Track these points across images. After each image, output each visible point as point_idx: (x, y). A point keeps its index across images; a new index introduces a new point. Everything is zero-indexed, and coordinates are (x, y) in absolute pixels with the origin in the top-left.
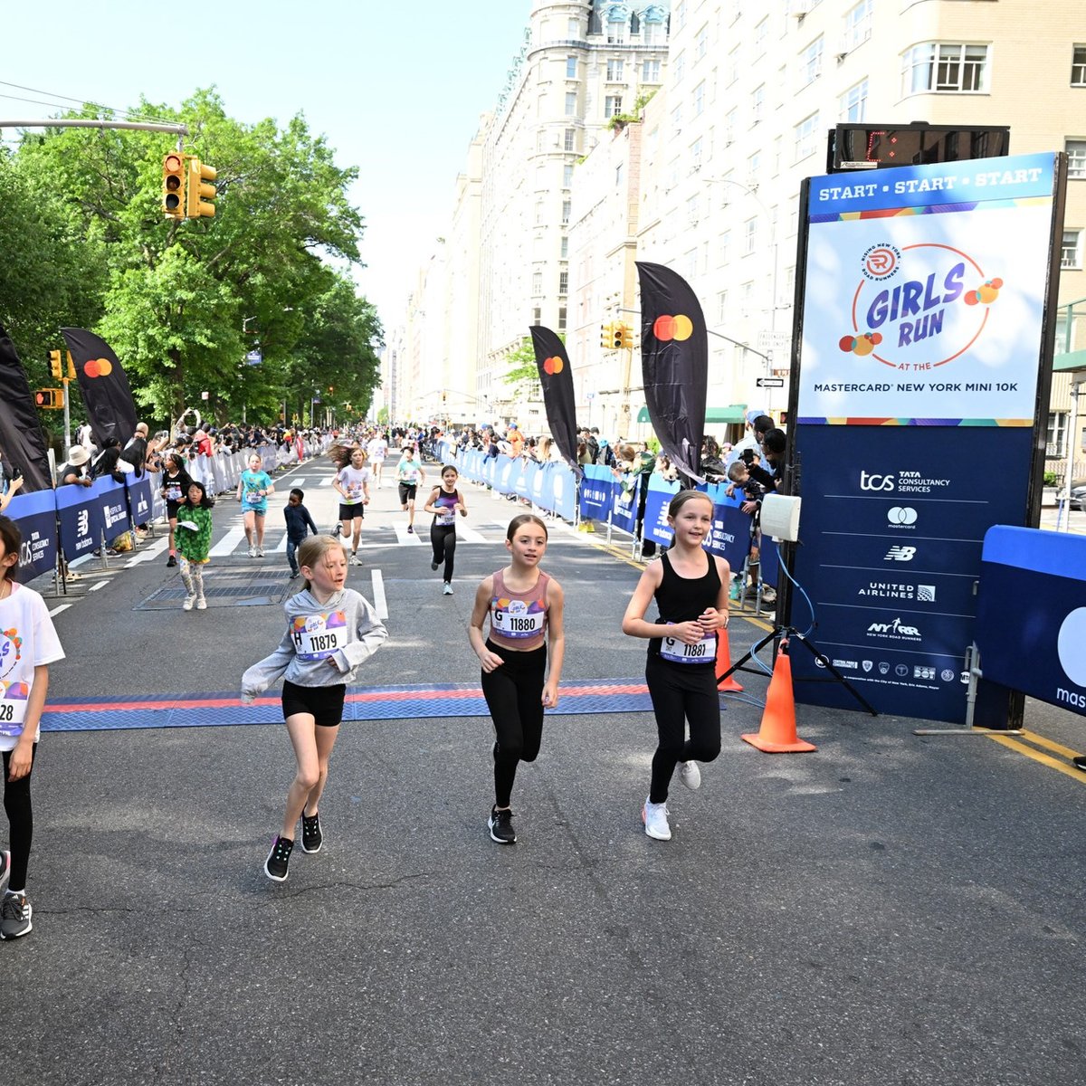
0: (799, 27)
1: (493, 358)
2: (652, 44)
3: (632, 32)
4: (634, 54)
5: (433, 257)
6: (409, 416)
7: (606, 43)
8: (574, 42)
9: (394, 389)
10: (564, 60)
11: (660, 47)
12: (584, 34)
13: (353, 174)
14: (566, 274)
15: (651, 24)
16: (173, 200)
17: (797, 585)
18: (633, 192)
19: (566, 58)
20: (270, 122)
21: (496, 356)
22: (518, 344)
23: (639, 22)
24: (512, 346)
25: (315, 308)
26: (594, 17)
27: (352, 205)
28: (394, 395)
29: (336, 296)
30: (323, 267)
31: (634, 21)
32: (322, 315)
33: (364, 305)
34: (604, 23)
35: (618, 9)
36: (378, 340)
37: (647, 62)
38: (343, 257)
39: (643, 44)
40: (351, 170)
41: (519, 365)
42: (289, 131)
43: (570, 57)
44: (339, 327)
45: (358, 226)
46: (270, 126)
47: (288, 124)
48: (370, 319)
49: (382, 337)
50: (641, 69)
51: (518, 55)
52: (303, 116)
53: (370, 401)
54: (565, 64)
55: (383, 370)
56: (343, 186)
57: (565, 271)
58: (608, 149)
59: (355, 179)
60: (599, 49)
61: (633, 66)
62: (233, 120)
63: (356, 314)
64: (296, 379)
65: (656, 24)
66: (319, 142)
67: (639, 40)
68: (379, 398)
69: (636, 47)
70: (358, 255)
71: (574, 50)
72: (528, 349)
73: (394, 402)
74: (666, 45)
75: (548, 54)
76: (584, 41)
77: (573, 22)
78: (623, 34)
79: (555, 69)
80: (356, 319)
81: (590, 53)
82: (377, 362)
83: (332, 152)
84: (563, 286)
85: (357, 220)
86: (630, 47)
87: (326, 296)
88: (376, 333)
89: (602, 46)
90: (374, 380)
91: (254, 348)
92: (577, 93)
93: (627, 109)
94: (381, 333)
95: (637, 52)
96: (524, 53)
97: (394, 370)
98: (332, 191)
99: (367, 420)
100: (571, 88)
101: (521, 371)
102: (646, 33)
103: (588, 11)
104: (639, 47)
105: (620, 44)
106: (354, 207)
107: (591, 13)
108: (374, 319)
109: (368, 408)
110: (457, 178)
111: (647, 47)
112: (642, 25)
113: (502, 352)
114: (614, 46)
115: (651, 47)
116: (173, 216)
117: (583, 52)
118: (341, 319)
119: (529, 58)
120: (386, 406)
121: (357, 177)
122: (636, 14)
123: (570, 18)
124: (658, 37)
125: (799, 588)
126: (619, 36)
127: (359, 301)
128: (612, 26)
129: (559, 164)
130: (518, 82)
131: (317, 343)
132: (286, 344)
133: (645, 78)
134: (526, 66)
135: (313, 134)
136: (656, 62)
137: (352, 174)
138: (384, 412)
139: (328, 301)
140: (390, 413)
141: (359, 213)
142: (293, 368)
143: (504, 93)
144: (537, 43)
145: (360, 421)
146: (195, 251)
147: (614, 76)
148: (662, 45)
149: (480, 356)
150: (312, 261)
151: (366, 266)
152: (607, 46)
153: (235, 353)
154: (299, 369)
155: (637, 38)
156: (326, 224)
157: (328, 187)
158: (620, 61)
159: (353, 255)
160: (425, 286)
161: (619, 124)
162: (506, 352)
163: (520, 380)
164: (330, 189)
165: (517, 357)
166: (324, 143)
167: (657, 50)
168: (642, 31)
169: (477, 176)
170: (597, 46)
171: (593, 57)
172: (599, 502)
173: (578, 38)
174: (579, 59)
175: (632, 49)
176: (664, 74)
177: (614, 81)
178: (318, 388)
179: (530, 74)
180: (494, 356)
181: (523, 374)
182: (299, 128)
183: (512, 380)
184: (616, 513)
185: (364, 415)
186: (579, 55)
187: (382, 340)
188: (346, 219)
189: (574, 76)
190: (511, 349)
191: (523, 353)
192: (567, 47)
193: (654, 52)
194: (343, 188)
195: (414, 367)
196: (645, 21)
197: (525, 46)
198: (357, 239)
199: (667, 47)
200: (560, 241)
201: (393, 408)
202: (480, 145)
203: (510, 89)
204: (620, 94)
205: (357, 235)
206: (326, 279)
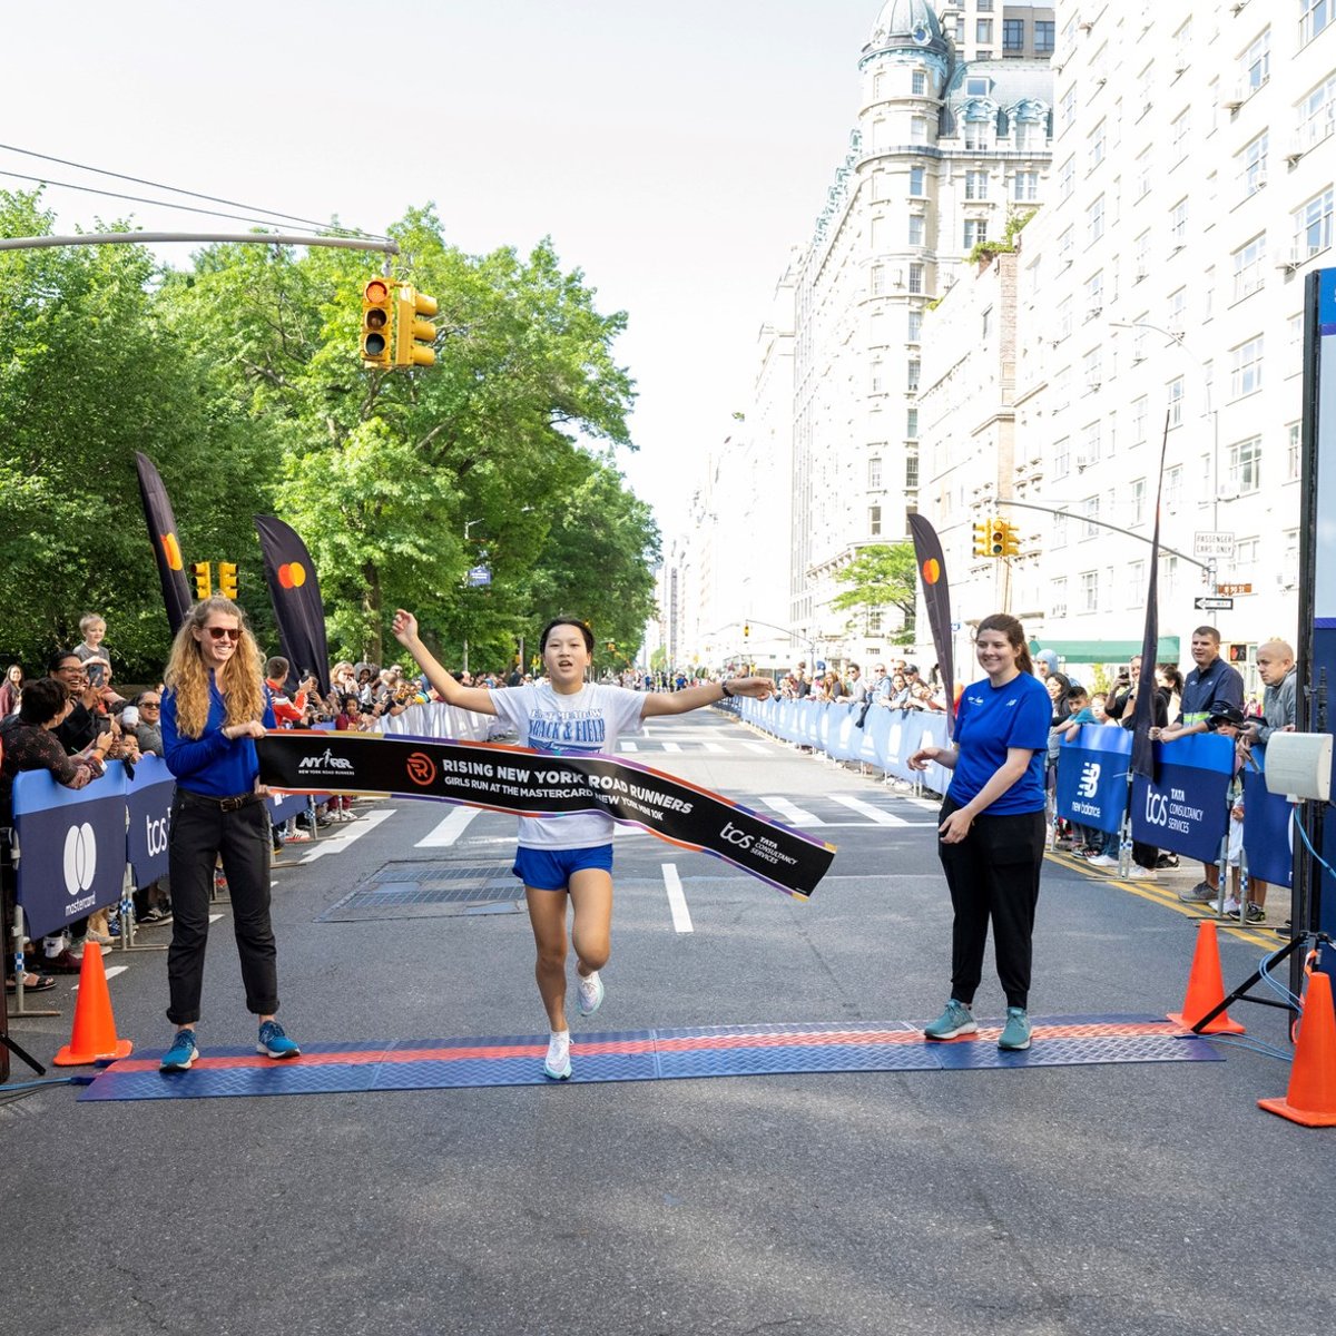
0: (1233, 120)
1: (813, 577)
2: (1026, 149)
3: (998, 134)
4: (1002, 165)
5: (728, 440)
6: (696, 659)
7: (964, 148)
8: (919, 148)
9: (674, 622)
10: (906, 172)
11: (1038, 154)
12: (933, 138)
13: (619, 321)
14: (916, 460)
15: (1024, 124)
16: (376, 341)
17: (1326, 865)
18: (1007, 347)
19: (910, 169)
20: (508, 252)
21: (819, 574)
22: (849, 557)
23: (1007, 121)
24: (841, 560)
25: (565, 507)
26: (946, 116)
27: (619, 364)
28: (674, 630)
29: (593, 491)
30: (576, 450)
31: (1002, 118)
32: (576, 517)
33: (630, 501)
34: (961, 123)
35: (980, 105)
36: (652, 553)
37: (1020, 174)
38: (604, 436)
39: (1013, 149)
40: (616, 317)
41: (850, 586)
42: (530, 266)
43: (914, 168)
44: (599, 534)
45: (626, 393)
46: (506, 258)
47: (529, 256)
48: (642, 523)
49: (658, 548)
50: (1012, 182)
51: (843, 165)
52: (549, 244)
53: (641, 638)
54: (909, 176)
55: (660, 593)
56: (605, 338)
57: (912, 457)
58: (970, 288)
59: (621, 330)
60: (954, 156)
61: (1001, 180)
62: (456, 249)
63: (621, 516)
65: (1031, 124)
66: (571, 280)
67: (1008, 145)
68: (653, 635)
69: (1004, 154)
70: (626, 434)
71: (920, 159)
72: (864, 563)
73: (673, 639)
74: (1047, 150)
75: (885, 164)
76: (934, 146)
77: (918, 122)
78: (987, 136)
79: (895, 184)
80: (620, 522)
81: (942, 163)
82: (650, 582)
83: (589, 294)
84: (912, 477)
85: (624, 384)
86: (997, 153)
87: (580, 491)
88: (651, 543)
89: (959, 153)
90: (648, 608)
91: (481, 561)
92: (926, 216)
93: (995, 234)
94: (657, 543)
95: (1006, 161)
96: (852, 163)
97: (674, 596)
98: (590, 345)
99: (636, 665)
100: (916, 209)
101: (855, 594)
102: (1018, 135)
103: (938, 108)
104: (1009, 153)
105: (983, 150)
106: (621, 368)
107: (942, 110)
108: (648, 524)
109: (638, 648)
110: (761, 333)
111: (1020, 154)
112: (1012, 124)
113: (827, 568)
114: (974, 153)
115: (1026, 154)
116: (376, 365)
117: (932, 161)
118: (601, 524)
119: (858, 170)
120: (663, 646)
121: (624, 327)
122: (1004, 110)
123: (914, 117)
124: (1035, 140)
125: (1328, 869)
126: (980, 139)
127: (626, 495)
128: (971, 127)
129: (901, 312)
130: (843, 201)
131: (569, 557)
132: (525, 556)
133: (1018, 195)
134: (853, 181)
135: (564, 269)
136: (1033, 174)
137: (618, 323)
138: (659, 654)
139: (585, 498)
140: (668, 655)
141: (629, 376)
143: (822, 217)
144: (869, 147)
145: (627, 666)
146: (400, 430)
147: (976, 192)
148: (1041, 151)
149: (795, 574)
150: (563, 443)
151: (638, 448)
152: (964, 153)
153: (454, 568)
154: (543, 593)
155: (1006, 142)
156: (582, 391)
157: (584, 340)
158: (983, 174)
159: (619, 433)
160: (717, 479)
161: (986, 255)
162: (832, 567)
163: (853, 607)
164: (587, 342)
165: (848, 574)
166: (579, 281)
167: (1034, 157)
168: (1012, 134)
169: (789, 329)
170: (951, 153)
171: (947, 169)
173: (924, 143)
174: (926, 171)
175: (999, 157)
176: (1046, 189)
177: (976, 200)
179: (859, 190)
180: (815, 574)
181: (857, 598)
182: (544, 260)
183: (843, 607)
185: (632, 659)
186: (927, 165)
187: (659, 553)
188: (609, 384)
189: (920, 193)
190: (839, 564)
191: (857, 569)
192: (909, 155)
193: (1030, 160)
194: (605, 342)
195: (703, 592)
196: (1016, 119)
197: (853, 154)
198: (625, 412)
199: (1050, 154)
200: (906, 415)
201: (673, 648)
202: (792, 287)
203: (832, 211)
204: (985, 217)
205: (625, 405)
206: (580, 466)
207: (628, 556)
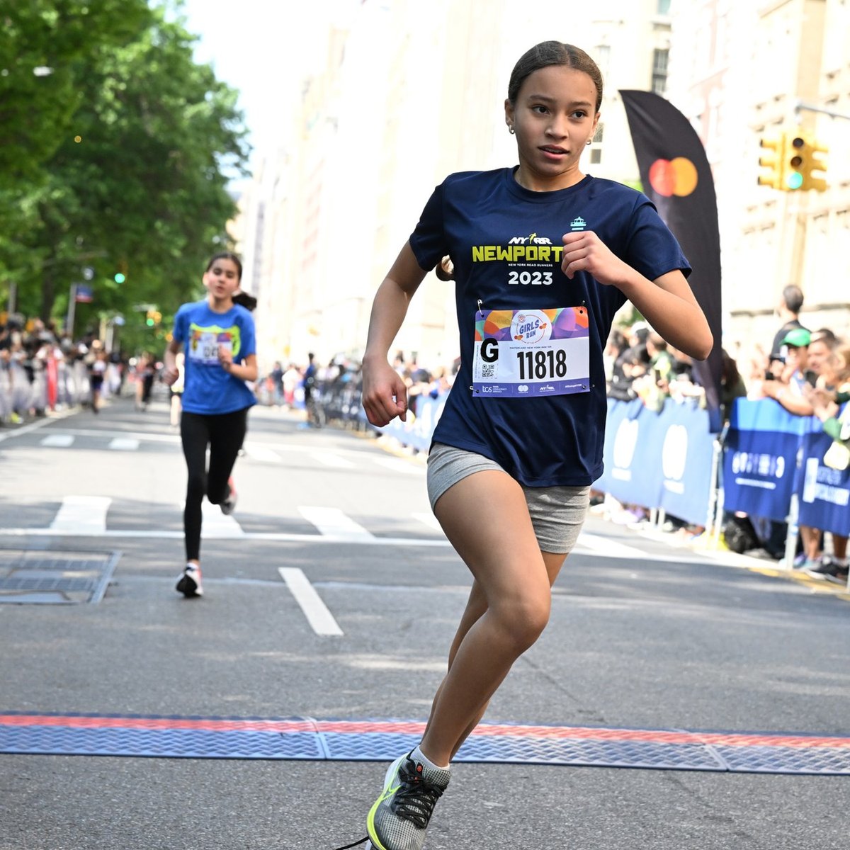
6: (287, 351)
14: (666, 52)
25: (101, 78)
29: (151, 55)
32: (118, 95)
33: (209, 81)
36: (237, 165)
44: (152, 126)
48: (222, 113)
49: (245, 158)
57: (662, 46)
63: (192, 101)
64: (46, 235)
80: (190, 111)
82: (229, 210)
87: (129, 54)
88: (235, 149)
94: (245, 150)
108: (232, 115)
118: (157, 109)
127: (201, 70)
131: (99, 159)
132: (35, 148)
139: (134, 66)
142: (41, 208)
154: (55, 214)
160: (342, 59)
172: (770, 478)
178: (92, 263)
184: (809, 497)
187: (246, 166)
195: (306, 243)
207: (197, 165)
